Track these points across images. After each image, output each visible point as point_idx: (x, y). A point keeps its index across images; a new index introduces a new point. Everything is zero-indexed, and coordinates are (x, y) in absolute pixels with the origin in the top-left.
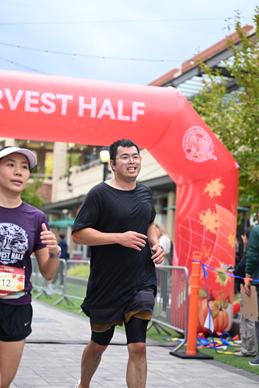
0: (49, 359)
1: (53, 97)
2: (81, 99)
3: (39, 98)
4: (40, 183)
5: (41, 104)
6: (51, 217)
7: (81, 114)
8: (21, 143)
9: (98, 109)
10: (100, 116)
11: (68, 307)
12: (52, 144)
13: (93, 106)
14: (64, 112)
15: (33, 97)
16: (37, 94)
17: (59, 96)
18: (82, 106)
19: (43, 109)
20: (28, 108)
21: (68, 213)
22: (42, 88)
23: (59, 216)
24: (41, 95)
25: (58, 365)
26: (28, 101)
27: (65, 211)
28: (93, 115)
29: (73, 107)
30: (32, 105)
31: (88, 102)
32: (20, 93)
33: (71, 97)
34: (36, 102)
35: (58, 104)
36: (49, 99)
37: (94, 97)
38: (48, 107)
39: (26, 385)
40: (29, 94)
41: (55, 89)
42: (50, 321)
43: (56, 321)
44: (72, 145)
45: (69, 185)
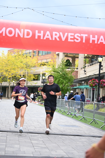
0: (77, 142)
1: (79, 35)
2: (91, 36)
3: (74, 36)
4: (73, 70)
5: (74, 38)
6: (77, 84)
7: (91, 42)
8: (65, 54)
9: (98, 40)
10: (99, 43)
11: (85, 121)
12: (78, 54)
13: (96, 39)
14: (84, 41)
15: (71, 36)
16: (73, 34)
17: (82, 35)
18: (91, 39)
19: (75, 40)
20: (69, 40)
21: (84, 83)
22: (75, 32)
23: (81, 84)
24: (74, 35)
25: (82, 145)
26: (70, 37)
27: (83, 82)
28: (96, 42)
29: (88, 39)
30: (71, 39)
31: (94, 37)
32: (66, 34)
33: (87, 35)
34: (72, 37)
35: (82, 38)
36: (78, 36)
37: (96, 35)
38: (77, 39)
39: (69, 152)
40: (70, 34)
41: (80, 32)
42: (77, 127)
43: (80, 127)
44: (86, 55)
45: (85, 71)
